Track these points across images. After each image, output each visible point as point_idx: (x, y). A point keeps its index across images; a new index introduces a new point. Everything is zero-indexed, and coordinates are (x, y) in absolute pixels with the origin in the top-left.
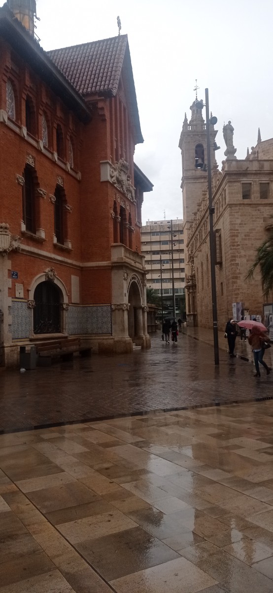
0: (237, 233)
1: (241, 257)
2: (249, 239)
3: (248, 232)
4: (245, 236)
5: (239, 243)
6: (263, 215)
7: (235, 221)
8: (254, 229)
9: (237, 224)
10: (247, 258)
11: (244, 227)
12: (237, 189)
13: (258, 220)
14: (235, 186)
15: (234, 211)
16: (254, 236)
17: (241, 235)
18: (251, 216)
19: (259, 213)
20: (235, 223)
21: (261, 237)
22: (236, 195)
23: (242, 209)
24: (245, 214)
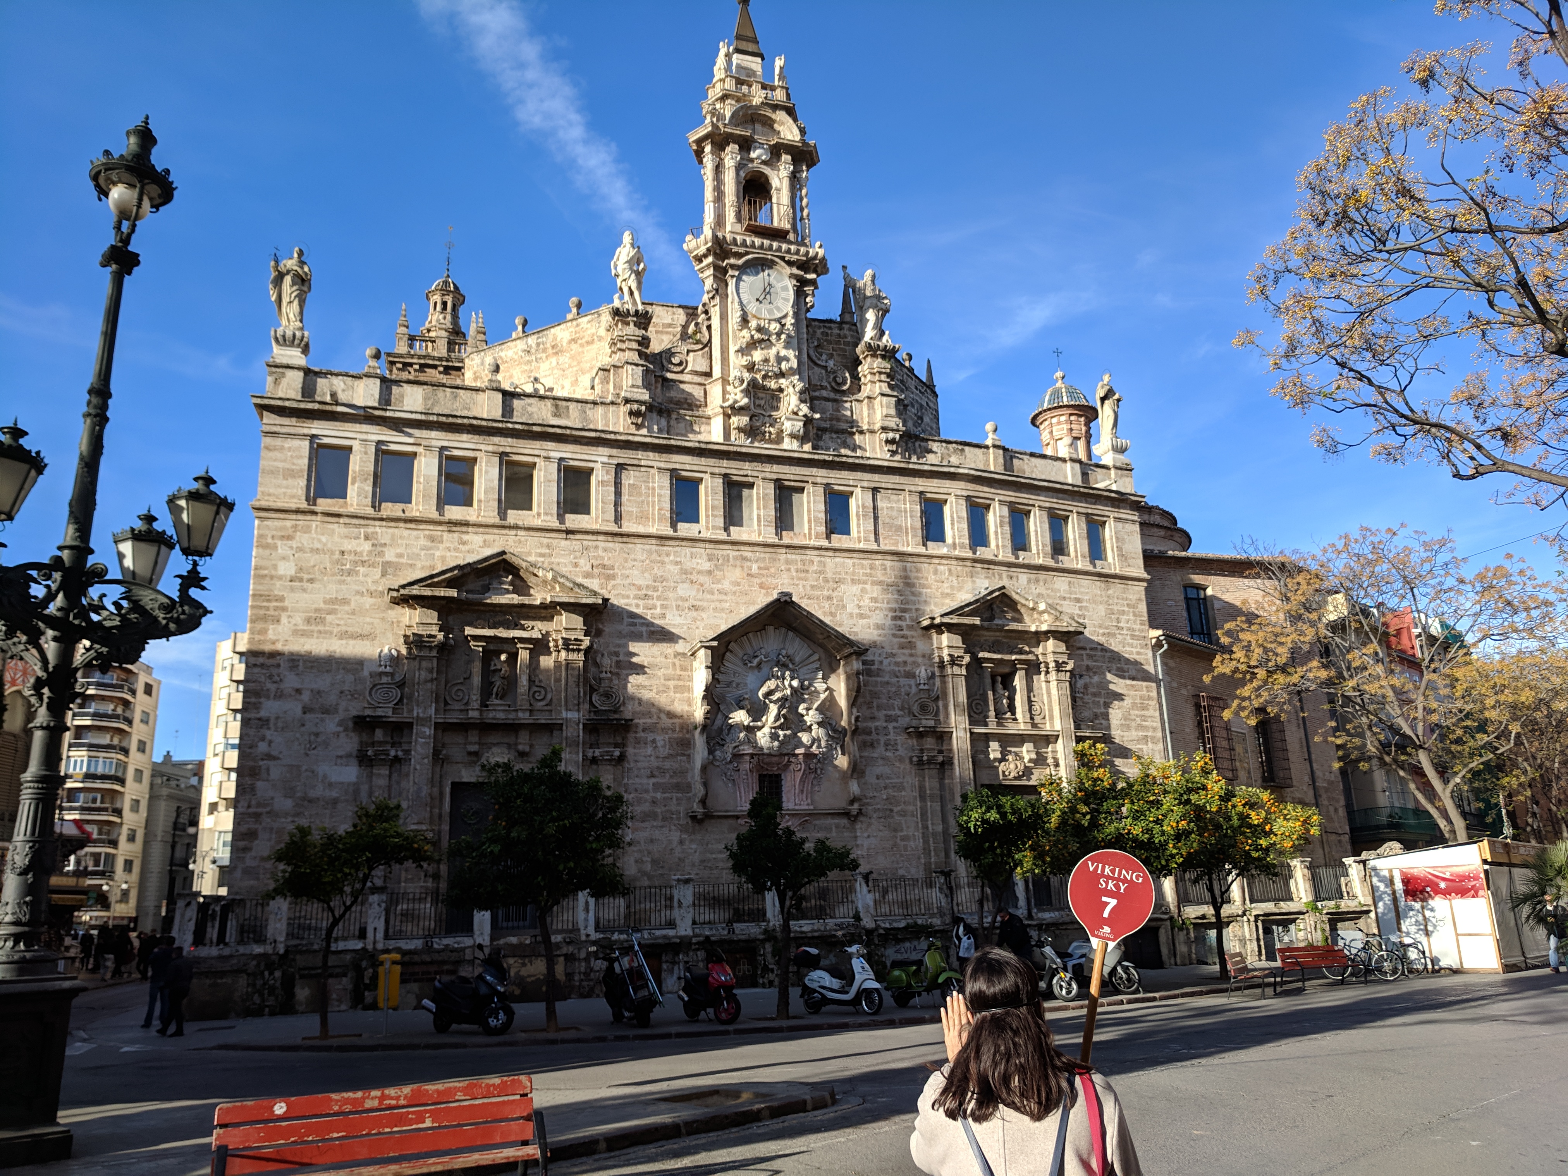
0: (276, 609)
1: (279, 695)
2: (320, 632)
3: (317, 610)
4: (308, 621)
5: (279, 646)
6: (381, 554)
7: (275, 567)
8: (345, 601)
9: (280, 578)
10: (306, 697)
11: (304, 590)
12: (295, 461)
13: (362, 570)
14: (290, 449)
15: (274, 533)
16: (342, 622)
17: (289, 617)
18: (337, 556)
19: (366, 546)
20: (273, 573)
21: (367, 629)
22: (290, 481)
23: (307, 529)
24: (317, 545)
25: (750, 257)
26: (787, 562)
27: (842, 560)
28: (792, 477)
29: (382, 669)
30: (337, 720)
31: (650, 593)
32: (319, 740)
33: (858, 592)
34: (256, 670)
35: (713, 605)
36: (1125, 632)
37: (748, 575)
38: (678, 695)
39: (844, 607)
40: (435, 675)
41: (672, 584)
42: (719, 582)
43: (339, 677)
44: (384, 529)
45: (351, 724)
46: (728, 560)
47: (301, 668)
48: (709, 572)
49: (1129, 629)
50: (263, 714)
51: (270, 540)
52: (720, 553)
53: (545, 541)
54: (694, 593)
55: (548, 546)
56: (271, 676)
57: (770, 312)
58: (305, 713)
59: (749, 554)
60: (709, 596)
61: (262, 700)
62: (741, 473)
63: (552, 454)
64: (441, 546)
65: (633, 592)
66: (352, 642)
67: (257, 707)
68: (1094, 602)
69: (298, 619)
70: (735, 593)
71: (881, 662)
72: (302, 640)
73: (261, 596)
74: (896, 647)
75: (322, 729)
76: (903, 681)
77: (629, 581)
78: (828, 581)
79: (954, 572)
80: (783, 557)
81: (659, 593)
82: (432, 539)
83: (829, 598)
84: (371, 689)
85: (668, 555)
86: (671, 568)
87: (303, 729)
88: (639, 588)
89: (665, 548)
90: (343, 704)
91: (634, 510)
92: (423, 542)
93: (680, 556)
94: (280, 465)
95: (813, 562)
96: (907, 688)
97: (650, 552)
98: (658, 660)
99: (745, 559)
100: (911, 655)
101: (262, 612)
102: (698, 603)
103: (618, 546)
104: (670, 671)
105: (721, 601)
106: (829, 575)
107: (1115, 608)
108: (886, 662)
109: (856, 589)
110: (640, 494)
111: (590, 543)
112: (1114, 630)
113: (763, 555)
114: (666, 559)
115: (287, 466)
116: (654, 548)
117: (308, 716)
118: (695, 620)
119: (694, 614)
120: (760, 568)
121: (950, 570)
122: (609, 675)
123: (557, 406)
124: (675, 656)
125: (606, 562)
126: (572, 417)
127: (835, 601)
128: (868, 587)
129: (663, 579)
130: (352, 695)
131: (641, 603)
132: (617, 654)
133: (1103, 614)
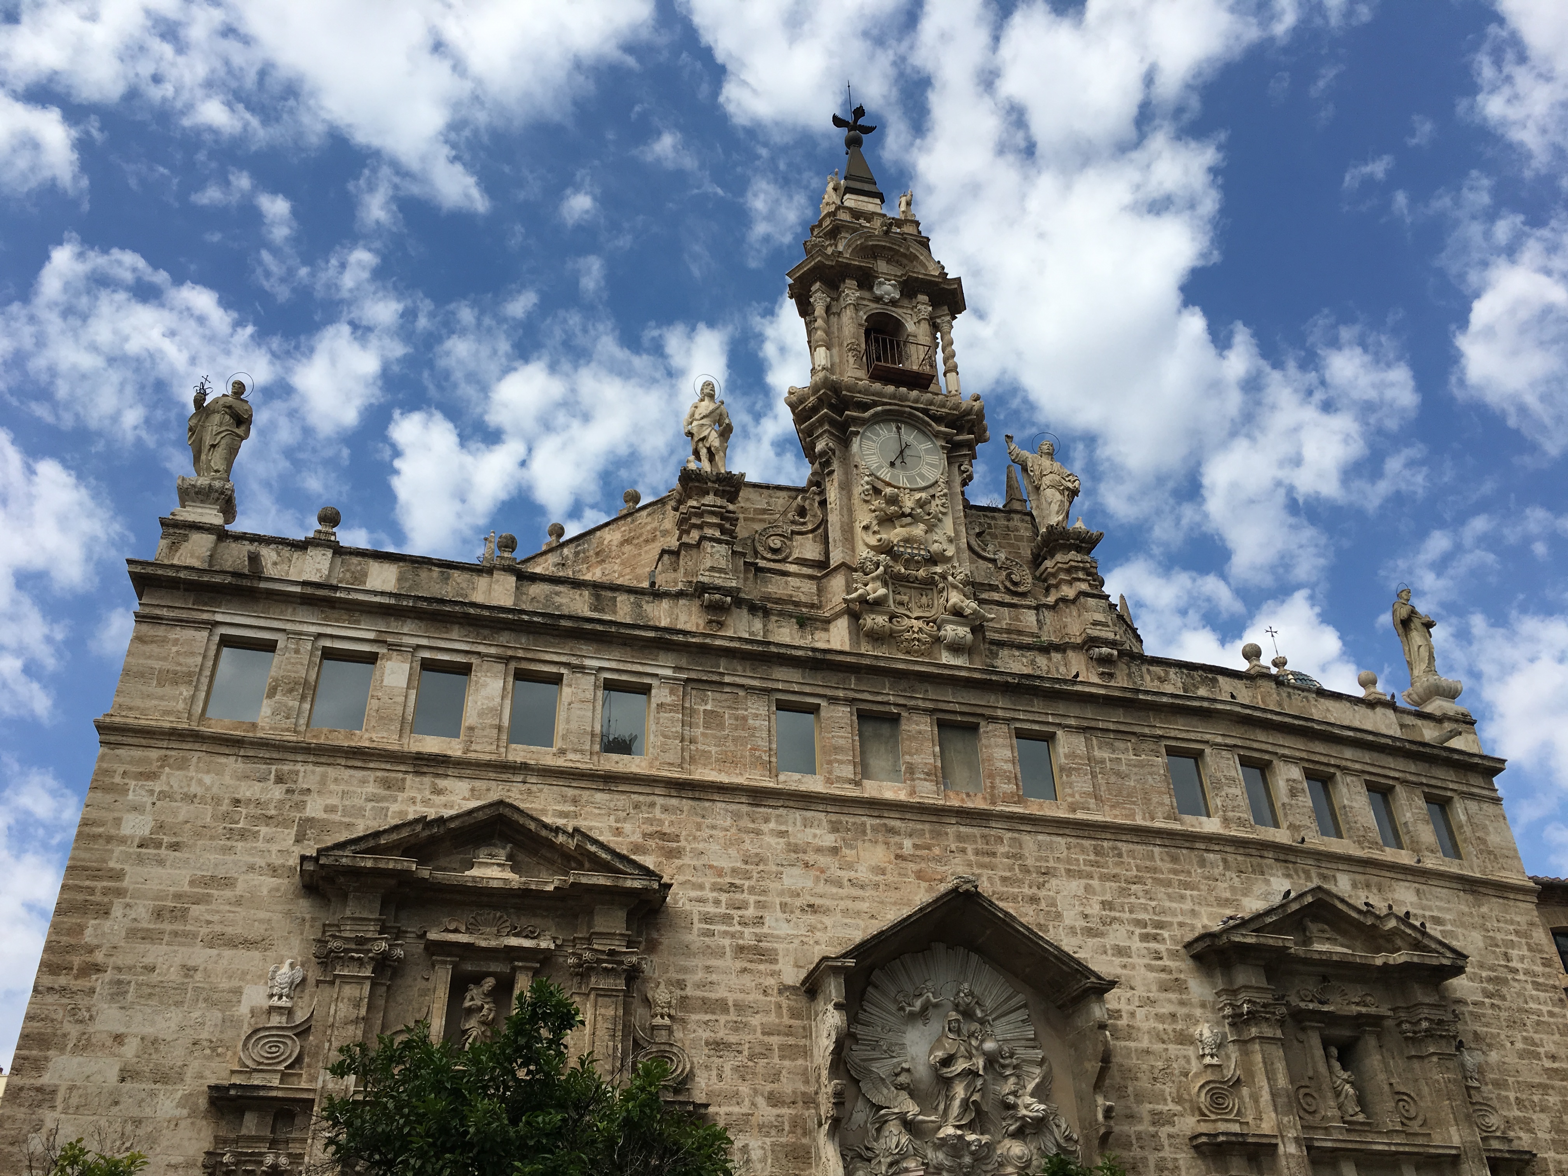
0: (106, 892)
1: (84, 1045)
2: (176, 934)
3: (178, 896)
4: (158, 914)
5: (99, 957)
6: (300, 806)
7: (118, 821)
8: (228, 882)
9: (123, 841)
11: (161, 862)
12: (182, 660)
13: (264, 830)
14: (176, 642)
15: (128, 767)
16: (216, 918)
17: (128, 906)
18: (225, 807)
19: (277, 792)
20: (113, 832)
21: (256, 931)
22: (168, 690)
23: (183, 765)
24: (194, 789)
25: (880, 408)
26: (960, 837)
27: (1048, 838)
28: (958, 708)
29: (275, 1001)
30: (180, 1094)
31: (737, 882)
32: (140, 1132)
33: (1081, 892)
34: (50, 999)
35: (843, 904)
36: (1521, 977)
37: (897, 857)
38: (787, 1063)
39: (1059, 916)
40: (363, 1012)
41: (774, 868)
42: (850, 866)
43: (195, 1014)
44: (310, 767)
45: (203, 1103)
46: (864, 833)
47: (130, 997)
48: (834, 851)
49: (1527, 972)
50: (46, 1079)
51: (117, 779)
52: (851, 820)
53: (570, 792)
54: (810, 884)
55: (575, 801)
56: (74, 1011)
57: (911, 479)
58: (123, 1080)
59: (897, 824)
60: (834, 890)
61: (51, 1053)
62: (879, 698)
63: (588, 662)
64: (401, 796)
65: (709, 880)
66: (228, 953)
67: (38, 1066)
68: (1463, 925)
69: (142, 912)
70: (877, 886)
71: (1133, 1014)
72: (141, 947)
73: (85, 869)
74: (1154, 988)
75: (148, 1111)
76: (1173, 1049)
77: (704, 860)
78: (1028, 871)
79: (1233, 865)
80: (951, 830)
81: (752, 883)
82: (387, 784)
83: (1034, 900)
84: (249, 1037)
85: (767, 820)
86: (772, 841)
87: (115, 1110)
88: (720, 873)
89: (762, 810)
90: (195, 1065)
91: (713, 749)
92: (371, 788)
93: (786, 823)
94: (157, 665)
95: (1001, 839)
96: (1182, 1062)
97: (736, 816)
98: (751, 998)
99: (892, 831)
100: (1182, 1003)
101: (80, 897)
102: (818, 901)
103: (686, 804)
104: (772, 1018)
105: (855, 899)
106: (1030, 862)
107: (1499, 936)
108: (1140, 1013)
109: (1075, 886)
110: (721, 726)
111: (641, 798)
112: (1502, 973)
113: (919, 826)
114: (765, 828)
115: (166, 665)
116: (745, 809)
117: (128, 1085)
118: (812, 929)
119: (810, 918)
120: (916, 846)
121: (1225, 861)
122: (667, 1021)
123: (598, 597)
124: (780, 992)
125: (666, 829)
126: (621, 613)
127: (1043, 905)
128: (1095, 883)
129: (760, 860)
130: (214, 1049)
131: (724, 897)
132: (681, 984)
133: (1481, 944)
